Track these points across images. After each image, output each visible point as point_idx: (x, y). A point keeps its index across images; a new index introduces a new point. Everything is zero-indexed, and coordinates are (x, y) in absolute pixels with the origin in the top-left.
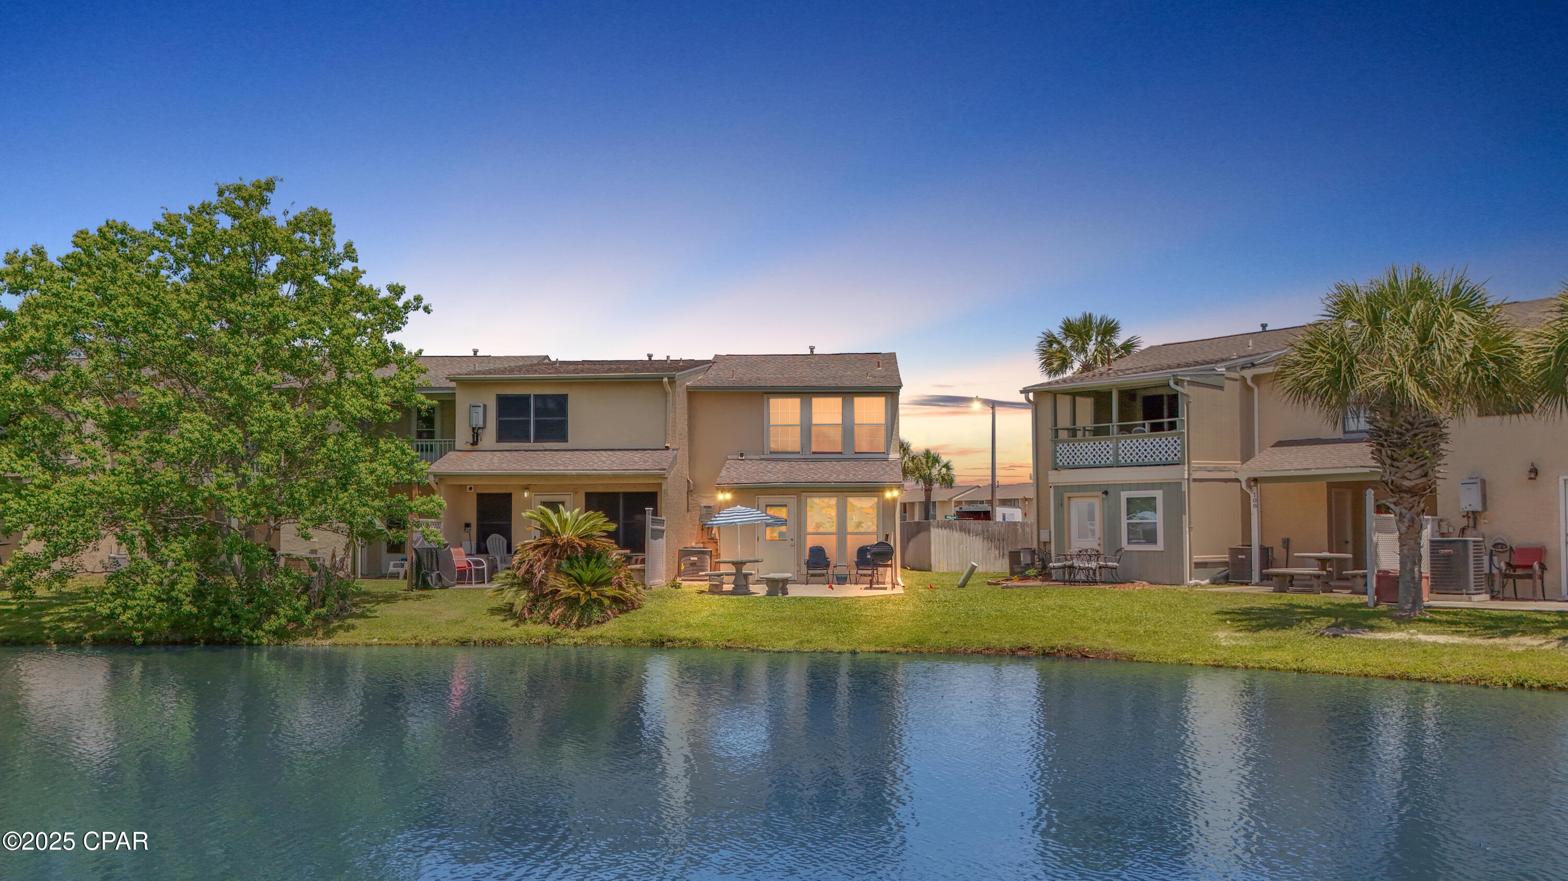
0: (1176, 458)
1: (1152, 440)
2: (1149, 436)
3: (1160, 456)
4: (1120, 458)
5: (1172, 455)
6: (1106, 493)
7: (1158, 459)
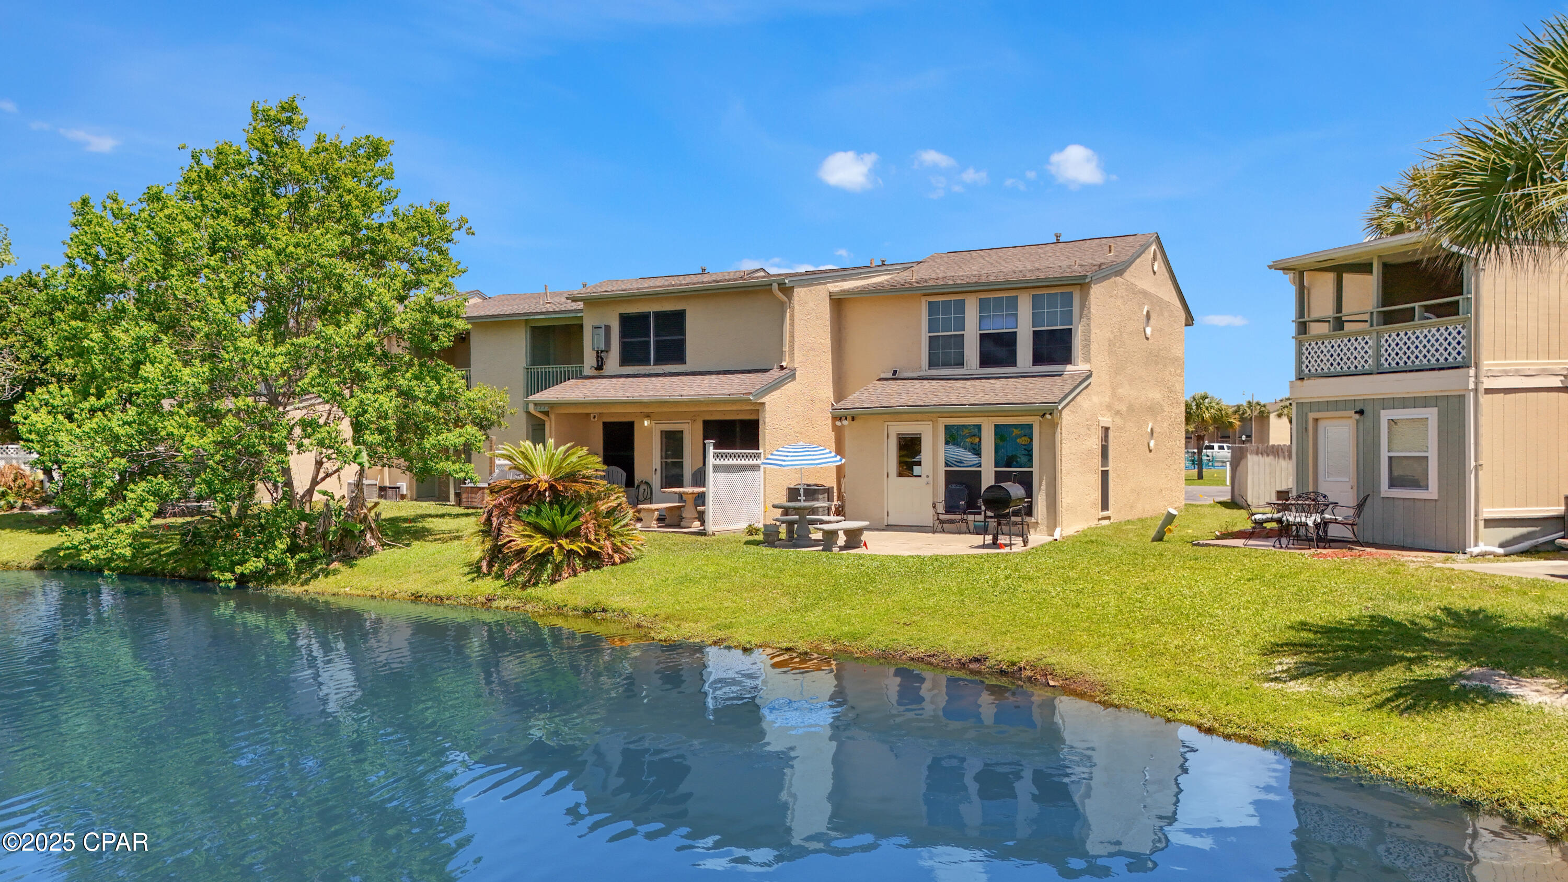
0: (1459, 358)
1: (1426, 332)
2: (1422, 326)
3: (1437, 355)
4: (1383, 360)
5: (1454, 354)
6: (1361, 412)
7: (1433, 361)
